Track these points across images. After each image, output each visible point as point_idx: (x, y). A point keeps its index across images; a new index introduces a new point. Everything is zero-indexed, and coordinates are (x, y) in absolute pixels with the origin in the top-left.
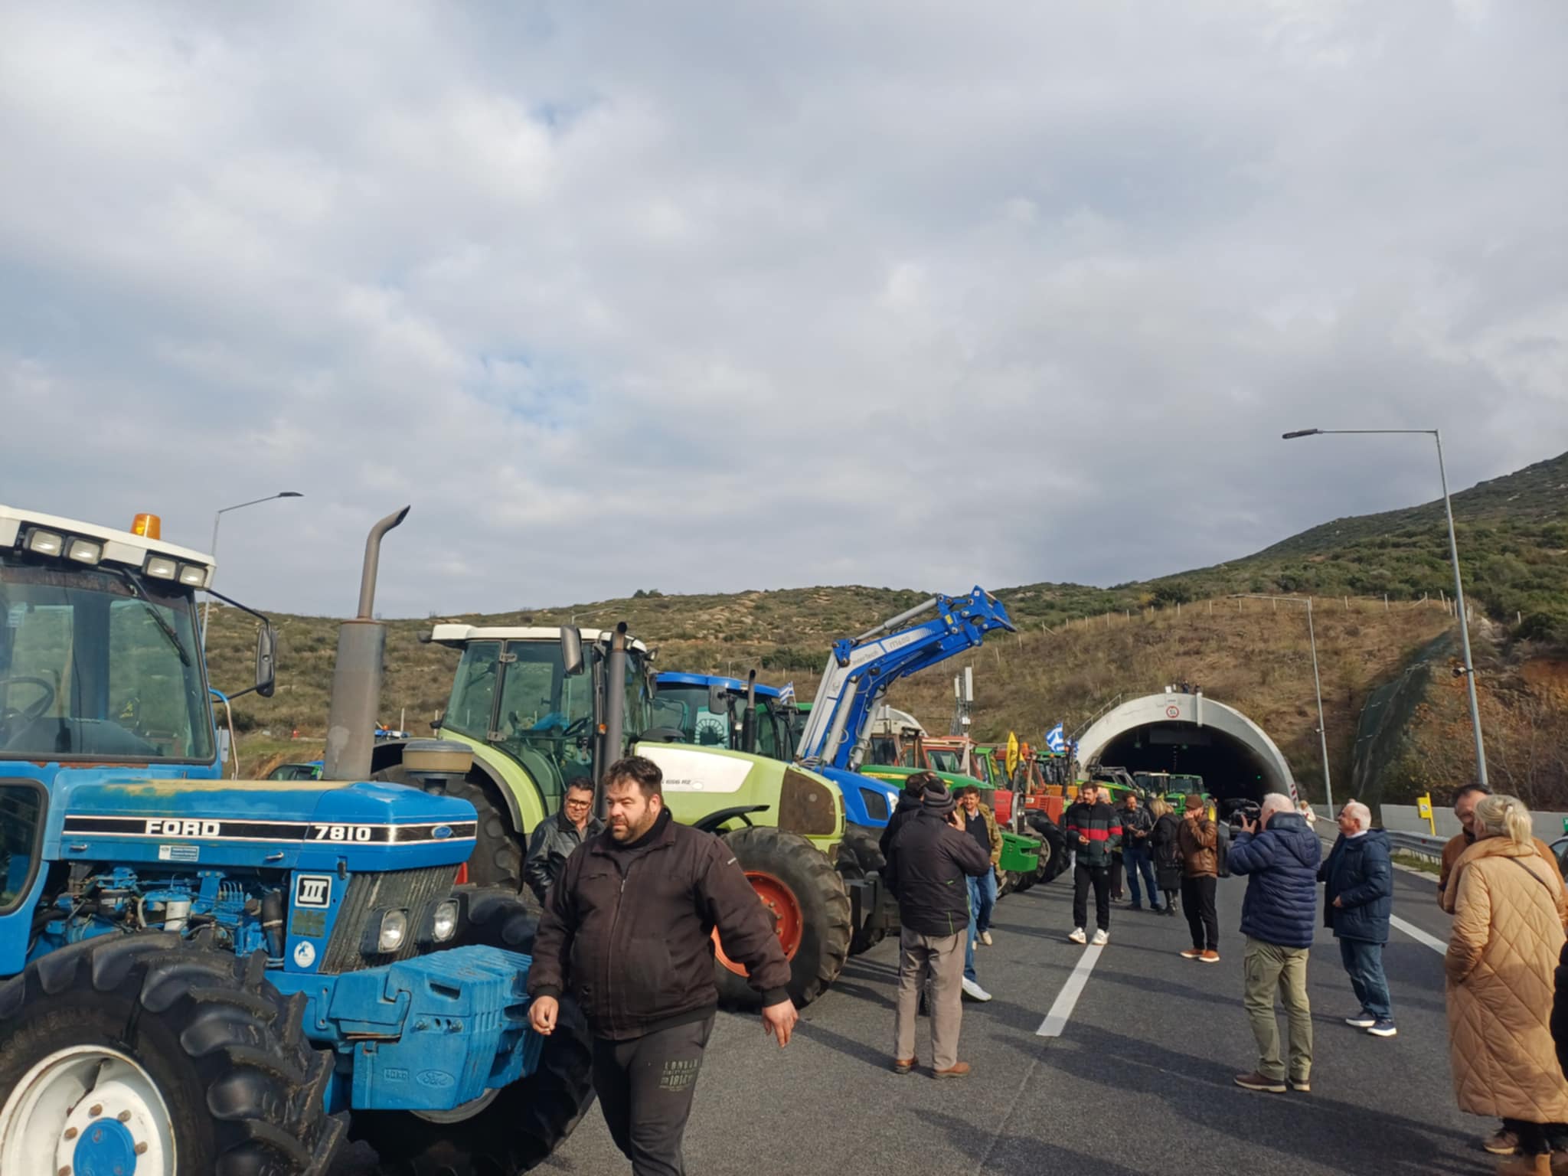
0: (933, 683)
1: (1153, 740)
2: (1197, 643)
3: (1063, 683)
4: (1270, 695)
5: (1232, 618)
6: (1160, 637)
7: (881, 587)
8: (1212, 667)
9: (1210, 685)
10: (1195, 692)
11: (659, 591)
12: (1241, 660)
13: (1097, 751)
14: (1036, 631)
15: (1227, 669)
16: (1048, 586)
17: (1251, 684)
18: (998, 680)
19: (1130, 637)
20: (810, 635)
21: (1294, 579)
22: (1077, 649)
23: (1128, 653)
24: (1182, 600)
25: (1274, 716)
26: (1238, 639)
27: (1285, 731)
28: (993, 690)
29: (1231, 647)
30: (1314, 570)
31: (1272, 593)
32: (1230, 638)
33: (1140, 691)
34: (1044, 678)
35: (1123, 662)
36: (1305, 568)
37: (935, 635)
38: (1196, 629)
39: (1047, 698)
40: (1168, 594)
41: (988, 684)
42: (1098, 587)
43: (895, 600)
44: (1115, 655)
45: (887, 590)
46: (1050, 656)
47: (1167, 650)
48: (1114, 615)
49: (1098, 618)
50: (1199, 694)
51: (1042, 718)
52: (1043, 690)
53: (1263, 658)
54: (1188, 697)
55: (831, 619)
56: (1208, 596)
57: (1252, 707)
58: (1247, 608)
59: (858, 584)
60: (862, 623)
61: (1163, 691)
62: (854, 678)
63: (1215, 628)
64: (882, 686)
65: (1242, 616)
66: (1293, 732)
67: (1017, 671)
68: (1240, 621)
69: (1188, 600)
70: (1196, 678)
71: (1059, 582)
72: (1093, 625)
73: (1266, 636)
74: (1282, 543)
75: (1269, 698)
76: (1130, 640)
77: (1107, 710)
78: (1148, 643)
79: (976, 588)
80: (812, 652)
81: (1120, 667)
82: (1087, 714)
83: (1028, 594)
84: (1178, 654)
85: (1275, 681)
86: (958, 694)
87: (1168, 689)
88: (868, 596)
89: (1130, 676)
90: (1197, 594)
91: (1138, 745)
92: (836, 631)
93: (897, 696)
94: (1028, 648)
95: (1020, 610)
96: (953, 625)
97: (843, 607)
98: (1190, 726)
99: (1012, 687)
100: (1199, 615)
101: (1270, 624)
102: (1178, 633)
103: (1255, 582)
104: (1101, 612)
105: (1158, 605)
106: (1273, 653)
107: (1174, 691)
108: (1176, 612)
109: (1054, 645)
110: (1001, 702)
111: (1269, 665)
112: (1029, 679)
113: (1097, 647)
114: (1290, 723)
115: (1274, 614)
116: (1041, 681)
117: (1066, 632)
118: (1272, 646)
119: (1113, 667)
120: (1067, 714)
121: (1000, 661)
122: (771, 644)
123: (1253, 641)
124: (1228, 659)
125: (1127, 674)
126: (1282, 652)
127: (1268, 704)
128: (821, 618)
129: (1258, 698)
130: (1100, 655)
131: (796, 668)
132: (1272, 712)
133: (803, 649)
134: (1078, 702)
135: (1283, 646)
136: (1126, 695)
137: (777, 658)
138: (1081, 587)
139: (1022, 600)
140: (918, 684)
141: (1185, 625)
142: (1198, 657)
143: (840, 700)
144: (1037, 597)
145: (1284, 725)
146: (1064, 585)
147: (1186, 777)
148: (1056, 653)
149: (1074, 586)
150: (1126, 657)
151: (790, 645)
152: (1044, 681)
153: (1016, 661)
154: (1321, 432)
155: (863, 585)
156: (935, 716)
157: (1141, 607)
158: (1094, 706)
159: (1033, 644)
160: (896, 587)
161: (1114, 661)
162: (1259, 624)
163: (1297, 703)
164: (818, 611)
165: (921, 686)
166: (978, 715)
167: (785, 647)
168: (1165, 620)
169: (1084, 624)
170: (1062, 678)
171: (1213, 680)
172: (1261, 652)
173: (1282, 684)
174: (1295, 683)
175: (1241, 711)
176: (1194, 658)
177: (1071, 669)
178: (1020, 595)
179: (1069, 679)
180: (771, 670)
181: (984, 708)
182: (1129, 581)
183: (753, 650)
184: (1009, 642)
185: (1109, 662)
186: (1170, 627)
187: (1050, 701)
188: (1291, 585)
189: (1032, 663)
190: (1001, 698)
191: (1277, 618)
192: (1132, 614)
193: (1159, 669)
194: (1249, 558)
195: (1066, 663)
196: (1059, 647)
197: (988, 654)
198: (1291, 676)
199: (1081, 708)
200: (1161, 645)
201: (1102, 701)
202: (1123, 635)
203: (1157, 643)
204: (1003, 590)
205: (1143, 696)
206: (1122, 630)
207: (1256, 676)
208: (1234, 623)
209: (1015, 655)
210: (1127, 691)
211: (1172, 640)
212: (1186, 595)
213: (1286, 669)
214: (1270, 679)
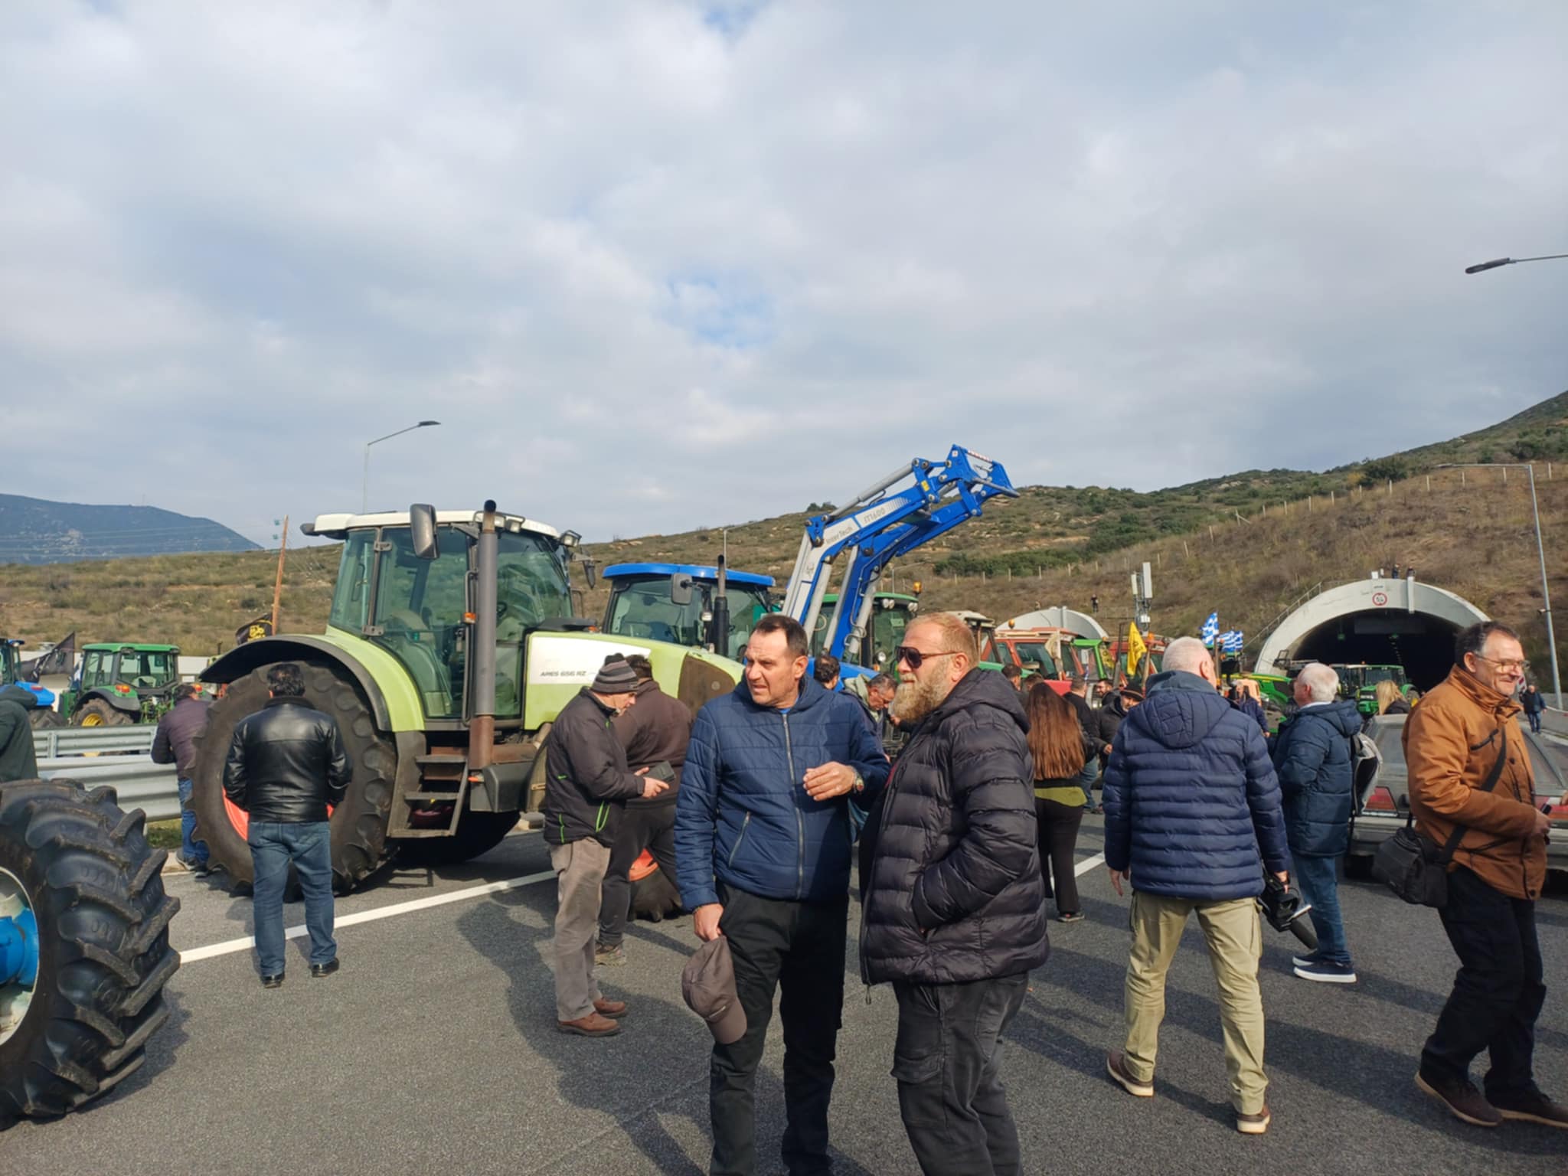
0: (1114, 582)
1: (1358, 630)
2: (1410, 522)
3: (1257, 574)
4: (1495, 575)
5: (1454, 494)
6: (1369, 519)
7: (1063, 486)
8: (1428, 548)
9: (1424, 568)
10: (1405, 578)
11: (832, 504)
12: (1461, 539)
13: (1293, 645)
14: (1231, 522)
15: (1445, 549)
16: (1256, 474)
17: (1473, 564)
18: (1185, 576)
19: (1334, 521)
20: (987, 539)
21: (1531, 446)
22: (1275, 537)
23: (1331, 538)
24: (1396, 477)
25: (1499, 598)
26: (1460, 516)
27: (1512, 614)
28: (1180, 586)
29: (1449, 525)
30: (1558, 434)
31: (1503, 462)
32: (1450, 516)
33: (1343, 578)
34: (1236, 570)
35: (1325, 549)
36: (1548, 433)
37: (913, 504)
38: (1410, 508)
39: (1240, 591)
40: (1380, 473)
41: (1176, 579)
42: (1314, 472)
43: (1078, 498)
44: (1316, 541)
45: (1070, 488)
46: (1245, 546)
47: (1376, 532)
48: (1318, 498)
49: (1301, 503)
50: (1411, 579)
51: (1234, 613)
52: (1235, 584)
53: (1488, 535)
54: (1398, 582)
55: (1009, 522)
56: (1426, 470)
57: (1473, 589)
58: (1472, 481)
59: (1039, 484)
60: (1043, 524)
61: (1369, 577)
62: (828, 559)
63: (1432, 505)
64: (876, 568)
65: (1465, 490)
66: (1523, 615)
67: (1207, 565)
68: (1463, 496)
69: (1403, 476)
70: (1408, 560)
71: (1268, 469)
72: (1293, 510)
73: (1494, 511)
74: (1533, 409)
75: (1494, 579)
76: (1334, 524)
77: (1304, 601)
78: (1355, 526)
79: (954, 448)
80: (987, 557)
81: (1322, 554)
82: (1283, 606)
83: (1233, 484)
84: (1387, 536)
85: (1502, 559)
86: (1135, 591)
87: (1375, 575)
88: (1050, 495)
89: (1332, 563)
90: (1413, 469)
91: (1341, 637)
92: (1014, 534)
93: (1075, 597)
94: (1220, 540)
95: (1218, 501)
96: (929, 492)
97: (1022, 509)
98: (1400, 614)
99: (1202, 582)
100: (1414, 493)
101: (1499, 497)
102: (1389, 514)
103: (1485, 453)
104: (1304, 496)
105: (1367, 484)
106: (1501, 529)
107: (1380, 576)
108: (1387, 491)
109: (1249, 534)
110: (1189, 598)
111: (1496, 543)
112: (1220, 572)
113: (1297, 534)
114: (1520, 605)
115: (1504, 486)
116: (1234, 574)
117: (1263, 519)
118: (1500, 521)
119: (1313, 554)
120: (1261, 607)
121: (1189, 554)
122: (945, 550)
123: (1477, 516)
124: (1447, 539)
125: (1329, 561)
126: (1512, 527)
127: (1492, 584)
128: (999, 520)
129: (1482, 580)
130: (1300, 542)
131: (971, 573)
132: (1499, 594)
133: (978, 554)
134: (1272, 595)
135: (1513, 521)
136: (1327, 584)
137: (950, 564)
138: (1293, 472)
139: (1226, 490)
140: (1098, 584)
141: (1399, 504)
142: (1411, 538)
143: (814, 584)
144: (1243, 487)
145: (1512, 608)
146: (1274, 472)
147: (1385, 667)
148: (1251, 543)
149: (1285, 472)
150: (1329, 543)
151: (964, 551)
152: (1237, 573)
153: (1207, 554)
154: (1514, 262)
155: (1044, 485)
156: (1116, 616)
157: (1349, 488)
158: (1291, 598)
159: (1226, 535)
160: (1080, 484)
161: (1314, 548)
162: (1486, 498)
163: (1529, 583)
164: (994, 515)
165: (1101, 586)
166: (1163, 613)
167: (960, 553)
168: (1373, 500)
169: (1284, 510)
170: (1257, 569)
171: (1424, 563)
172: (1486, 529)
173: (1512, 563)
174: (1527, 560)
175: (1460, 594)
176: (1406, 539)
177: (1268, 560)
178: (1224, 486)
179: (1264, 569)
180: (944, 577)
181: (1171, 604)
182: (1349, 463)
183: (927, 557)
184: (1199, 535)
185: (1309, 550)
186: (1380, 507)
187: (1243, 595)
188: (1528, 452)
189: (1225, 555)
190: (1189, 595)
191: (1508, 490)
192: (1337, 495)
193: (1365, 554)
194: (1492, 428)
195: (1262, 553)
196: (1255, 537)
197: (1176, 548)
198: (1522, 553)
199: (1276, 601)
200: (1369, 528)
201: (1300, 592)
202: (1325, 519)
203: (1364, 526)
204: (1205, 481)
205: (1345, 583)
206: (1325, 514)
207: (1478, 556)
208: (1455, 499)
209: (1206, 548)
210: (1329, 579)
211: (1381, 522)
212: (1401, 471)
213: (1516, 546)
214: (1497, 558)
